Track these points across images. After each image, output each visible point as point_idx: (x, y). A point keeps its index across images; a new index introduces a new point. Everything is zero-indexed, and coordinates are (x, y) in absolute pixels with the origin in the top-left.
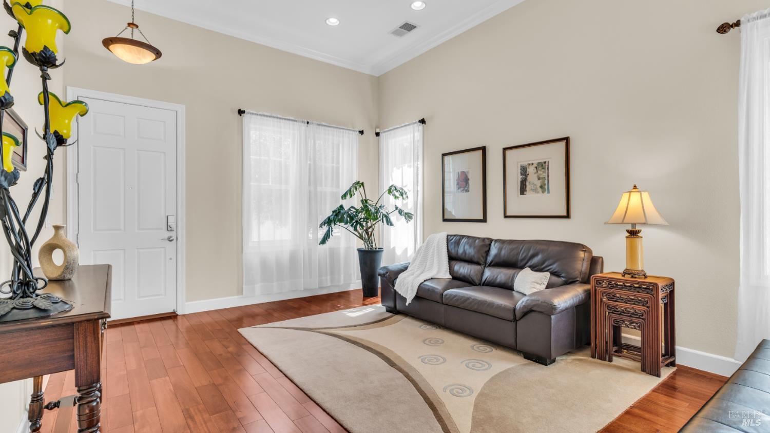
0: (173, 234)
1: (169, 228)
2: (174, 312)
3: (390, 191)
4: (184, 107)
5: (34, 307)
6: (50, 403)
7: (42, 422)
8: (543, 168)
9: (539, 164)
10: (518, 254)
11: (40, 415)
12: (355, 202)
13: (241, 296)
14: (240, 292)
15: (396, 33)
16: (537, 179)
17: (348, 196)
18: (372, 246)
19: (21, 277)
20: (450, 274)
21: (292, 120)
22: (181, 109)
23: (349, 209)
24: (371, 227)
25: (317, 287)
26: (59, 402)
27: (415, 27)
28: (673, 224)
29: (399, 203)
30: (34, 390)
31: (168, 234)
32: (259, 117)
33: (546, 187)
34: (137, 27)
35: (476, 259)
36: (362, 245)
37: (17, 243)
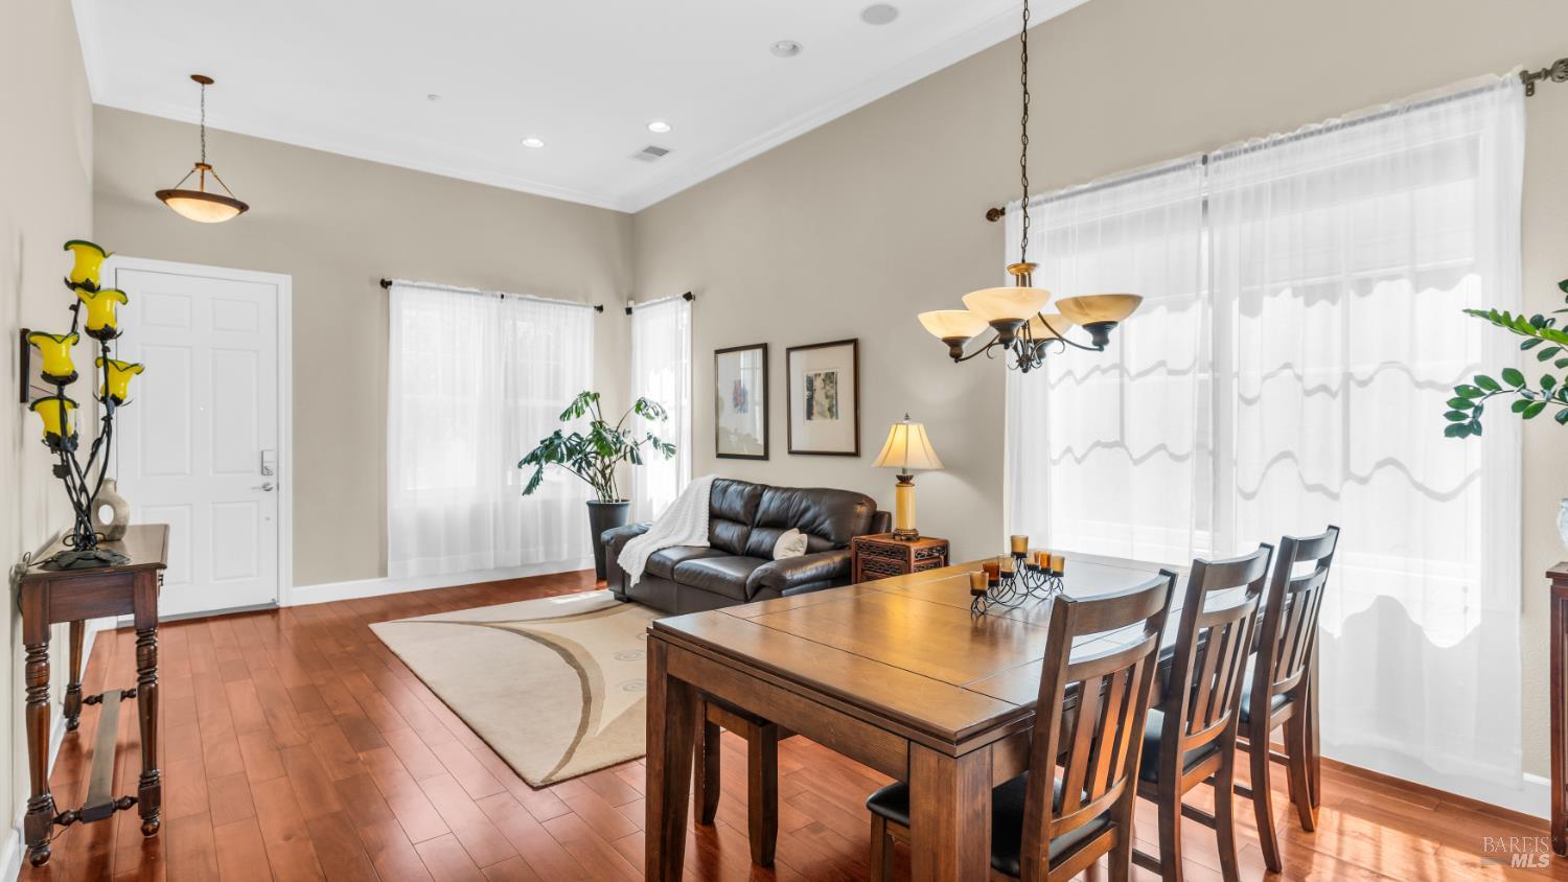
0: (272, 481)
1: (264, 471)
2: (274, 603)
3: (638, 408)
4: (289, 278)
5: (96, 558)
6: (90, 697)
7: (80, 719)
8: (831, 382)
9: (827, 374)
10: (788, 508)
11: (78, 711)
12: (583, 426)
13: (383, 579)
14: (383, 572)
15: (638, 157)
16: (824, 396)
17: (574, 415)
18: (610, 497)
19: (82, 532)
20: (709, 539)
21: (475, 293)
22: (285, 281)
23: (570, 438)
24: (610, 465)
25: (519, 564)
26: (102, 696)
27: (666, 152)
28: (948, 465)
29: (655, 427)
30: (71, 679)
31: (262, 480)
32: (416, 290)
33: (834, 410)
34: (210, 167)
35: (742, 518)
36: (591, 494)
37: (79, 500)
